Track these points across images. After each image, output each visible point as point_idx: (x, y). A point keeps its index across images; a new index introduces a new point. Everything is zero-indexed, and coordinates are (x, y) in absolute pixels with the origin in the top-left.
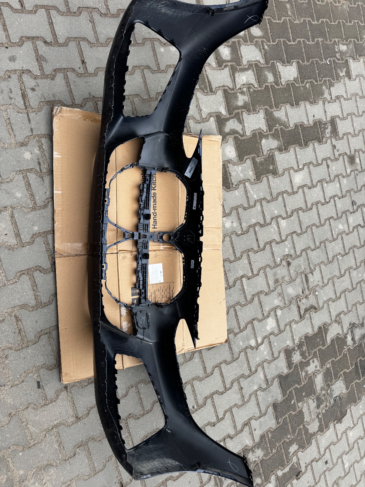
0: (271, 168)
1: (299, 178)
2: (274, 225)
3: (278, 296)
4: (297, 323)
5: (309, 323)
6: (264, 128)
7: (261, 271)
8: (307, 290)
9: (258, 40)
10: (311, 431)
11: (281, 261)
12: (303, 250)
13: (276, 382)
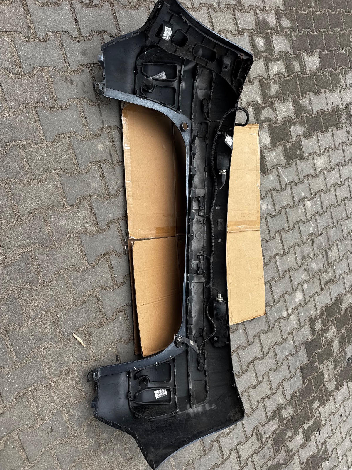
0: (298, 153)
1: (320, 162)
2: (301, 207)
3: (304, 272)
4: (319, 294)
5: (328, 295)
6: (293, 116)
7: (291, 249)
8: (327, 265)
9: (287, 30)
10: (329, 389)
11: (307, 239)
12: (324, 229)
13: (303, 347)
